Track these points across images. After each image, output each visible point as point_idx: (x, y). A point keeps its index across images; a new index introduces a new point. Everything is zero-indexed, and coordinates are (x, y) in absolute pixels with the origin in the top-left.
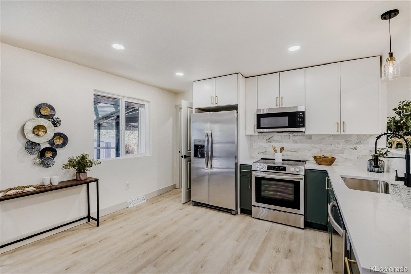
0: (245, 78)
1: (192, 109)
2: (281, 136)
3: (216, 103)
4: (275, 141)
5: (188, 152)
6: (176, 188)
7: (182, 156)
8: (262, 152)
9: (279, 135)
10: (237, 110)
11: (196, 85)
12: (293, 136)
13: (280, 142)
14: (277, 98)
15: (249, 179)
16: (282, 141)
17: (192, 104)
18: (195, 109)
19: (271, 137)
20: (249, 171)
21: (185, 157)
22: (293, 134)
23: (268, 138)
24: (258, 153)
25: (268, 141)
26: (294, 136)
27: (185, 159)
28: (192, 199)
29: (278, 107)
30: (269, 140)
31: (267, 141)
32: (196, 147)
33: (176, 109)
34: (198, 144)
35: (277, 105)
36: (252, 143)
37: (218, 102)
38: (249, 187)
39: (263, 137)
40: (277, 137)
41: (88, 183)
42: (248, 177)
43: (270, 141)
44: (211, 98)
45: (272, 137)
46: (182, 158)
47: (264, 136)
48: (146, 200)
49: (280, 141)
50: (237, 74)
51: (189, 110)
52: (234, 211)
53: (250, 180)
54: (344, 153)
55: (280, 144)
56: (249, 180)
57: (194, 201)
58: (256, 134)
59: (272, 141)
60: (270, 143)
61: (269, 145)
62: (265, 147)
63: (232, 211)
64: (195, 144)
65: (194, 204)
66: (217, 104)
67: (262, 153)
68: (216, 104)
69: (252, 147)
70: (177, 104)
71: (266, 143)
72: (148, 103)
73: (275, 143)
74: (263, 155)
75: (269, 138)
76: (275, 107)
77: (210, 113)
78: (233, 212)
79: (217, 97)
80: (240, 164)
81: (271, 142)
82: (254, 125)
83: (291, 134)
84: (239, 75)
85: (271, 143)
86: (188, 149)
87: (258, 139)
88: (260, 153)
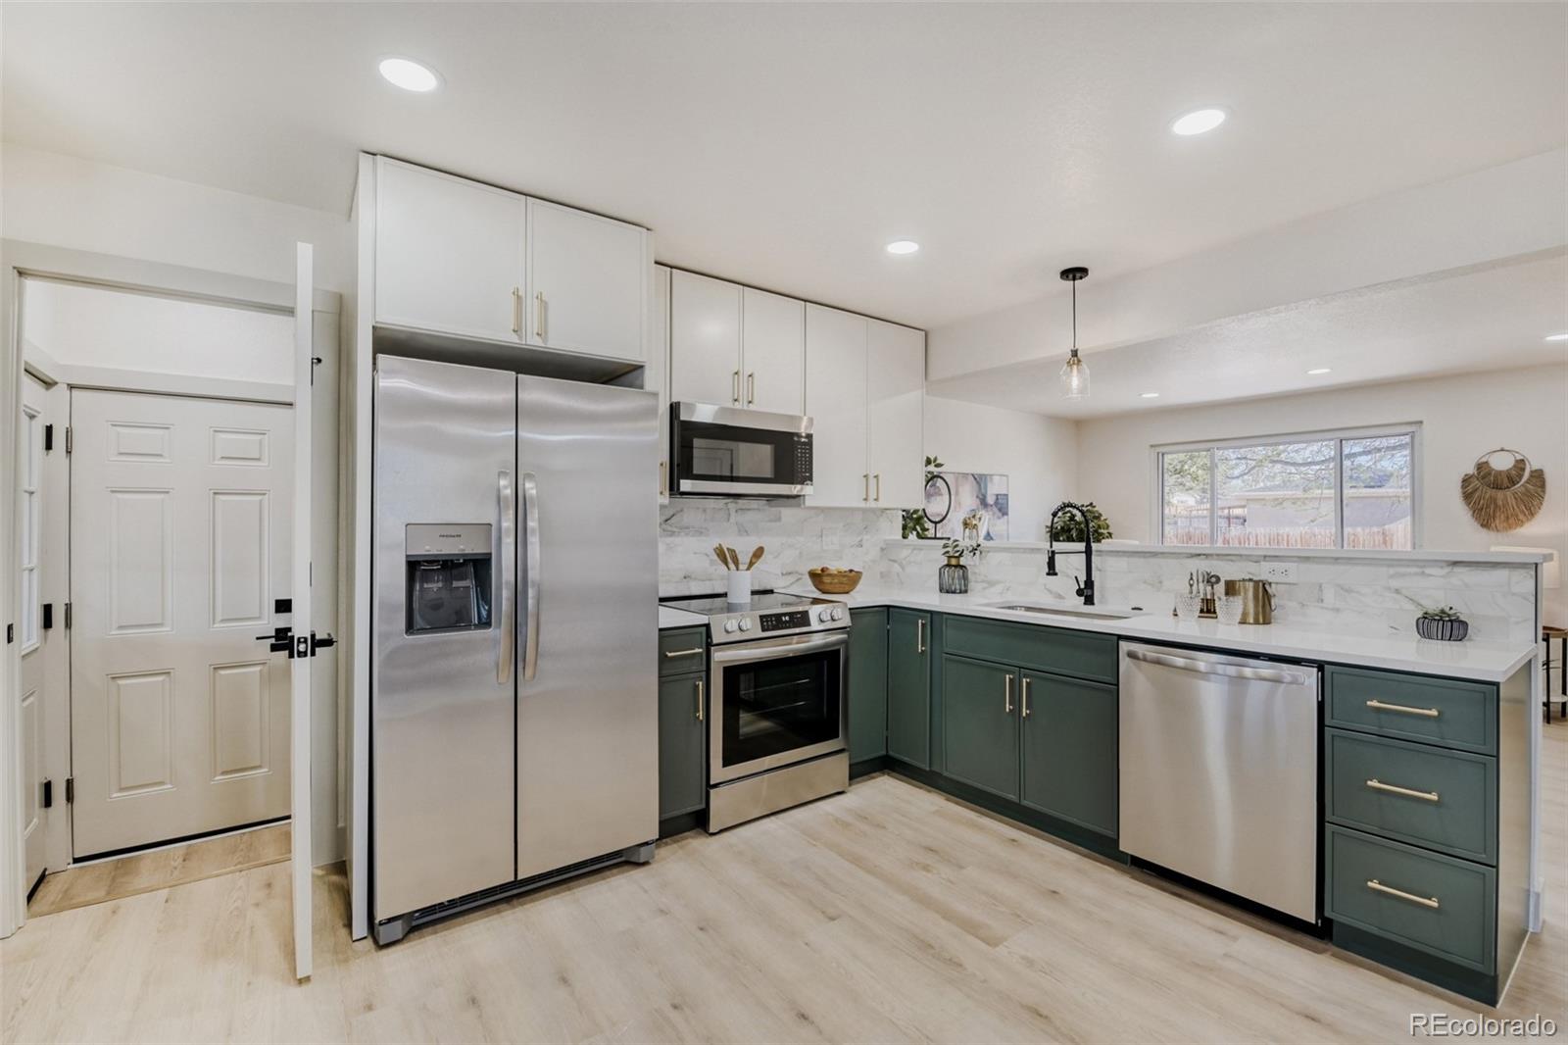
2: (704, 510)
4: (685, 529)
9: (698, 508)
12: (736, 511)
13: (701, 533)
14: (734, 374)
15: (698, 683)
16: (706, 528)
19: (673, 516)
22: (736, 503)
23: (662, 520)
25: (664, 531)
26: (740, 512)
30: (665, 527)
40: (692, 512)
43: (669, 528)
45: (678, 512)
49: (702, 528)
54: (841, 558)
59: (675, 529)
60: (671, 536)
61: (668, 544)
73: (687, 534)
75: (668, 517)
81: (672, 534)
83: (732, 504)
85: (672, 538)
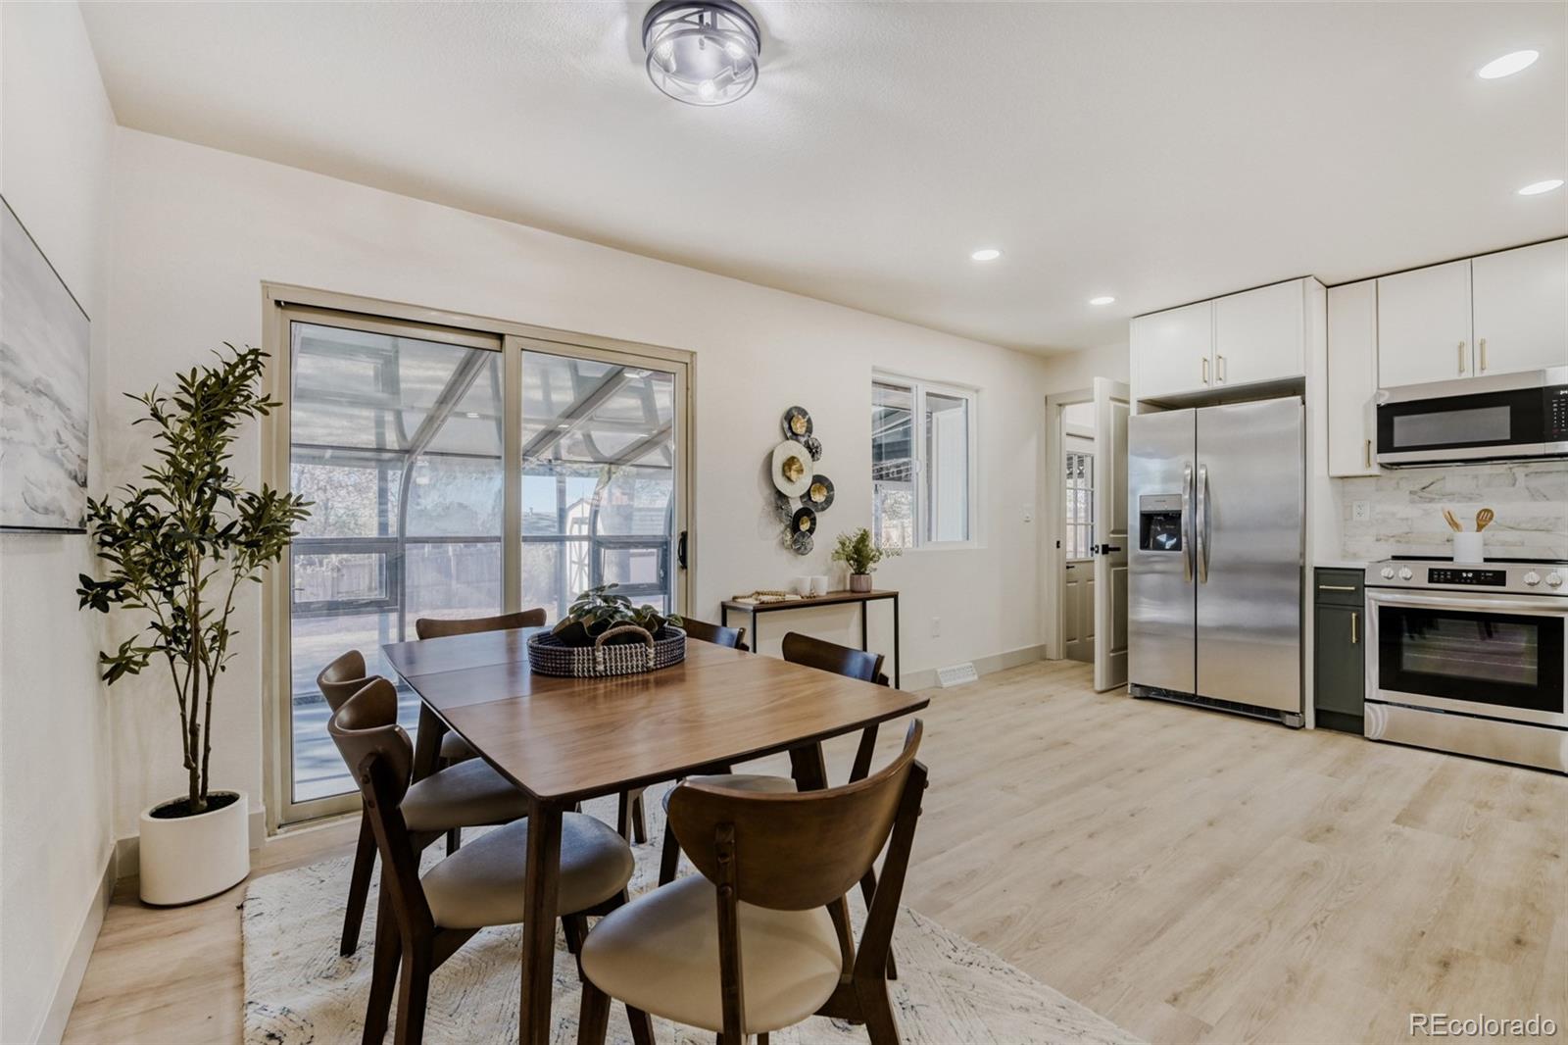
0: (1328, 287)
1: (1126, 406)
2: (1478, 477)
3: (1220, 379)
4: (1450, 496)
5: (1112, 536)
6: (1048, 657)
7: (1097, 546)
8: (1393, 537)
9: (1465, 476)
10: (1304, 393)
11: (1138, 329)
12: (1526, 475)
14: (1461, 347)
15: (1354, 615)
17: (1126, 387)
18: (1139, 401)
19: (1432, 484)
20: (1353, 588)
21: (1106, 549)
22: (1525, 467)
23: (1417, 487)
24: (1378, 540)
25: (1420, 497)
26: (1530, 475)
27: (1104, 557)
28: (1132, 678)
29: (1464, 376)
30: (1423, 494)
31: (1413, 496)
32: (1147, 519)
33: (1046, 409)
34: (1153, 509)
35: (1461, 371)
36: (1351, 506)
37: (1225, 376)
38: (1354, 641)
39: (1398, 483)
40: (1457, 479)
41: (864, 601)
42: (1349, 608)
43: (1429, 496)
44: (1201, 364)
45: (1438, 480)
46: (1097, 552)
47: (1402, 478)
48: (980, 677)
49: (1472, 494)
50: (1301, 280)
51: (1115, 406)
52: (1291, 717)
53: (1356, 617)
55: (1471, 504)
56: (1354, 618)
57: (1137, 686)
58: (1375, 470)
59: (1434, 496)
60: (1430, 502)
61: (1424, 510)
62: (1407, 519)
63: (1288, 716)
64: (1143, 509)
65: (1138, 695)
66: (1225, 382)
67: (1392, 539)
68: (1219, 382)
69: (1352, 518)
70: (1048, 393)
71: (1412, 502)
72: (975, 395)
73: (1450, 501)
74: (1399, 544)
75: (1424, 486)
76: (1455, 377)
77: (1198, 409)
78: (1289, 720)
79: (1225, 359)
80: (1316, 568)
81: (1431, 500)
82: (1362, 444)
83: (1521, 467)
84: (1312, 283)
85: (1430, 505)
86: (1112, 529)
87: (1377, 490)
88: (1386, 540)
